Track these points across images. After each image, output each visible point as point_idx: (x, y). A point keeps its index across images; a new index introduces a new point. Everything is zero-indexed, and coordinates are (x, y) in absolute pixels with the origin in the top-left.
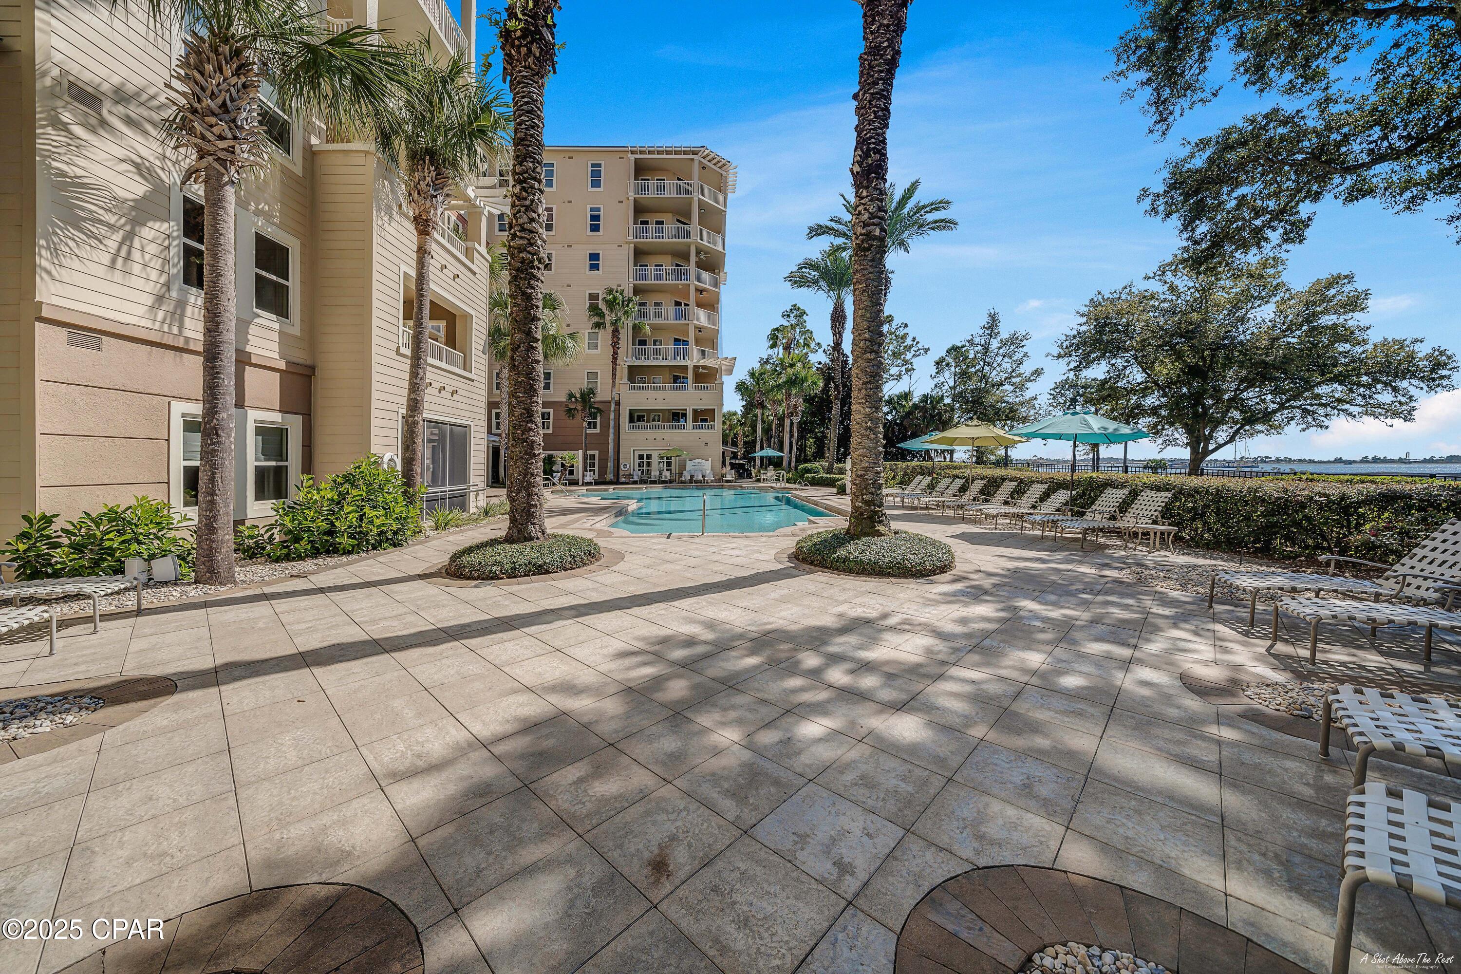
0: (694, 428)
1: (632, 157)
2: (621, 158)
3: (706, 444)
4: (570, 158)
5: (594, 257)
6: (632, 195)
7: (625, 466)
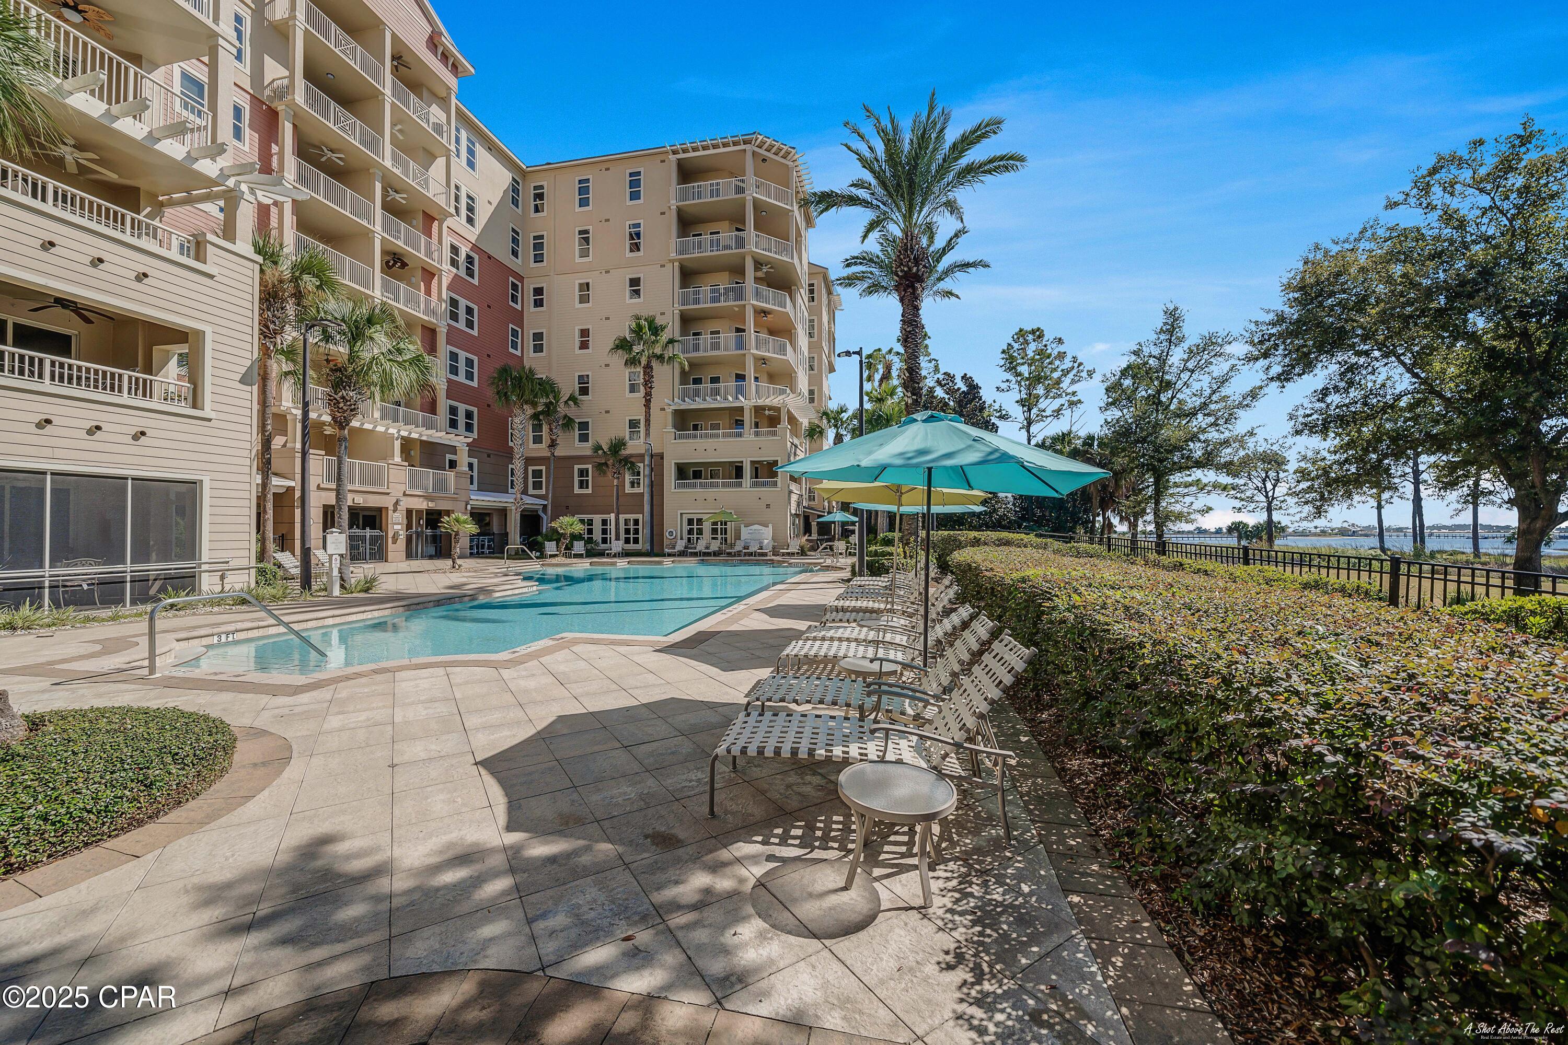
0: (755, 485)
1: (673, 158)
2: (663, 161)
3: (768, 506)
4: (607, 169)
5: (635, 282)
6: (674, 204)
7: (671, 533)
